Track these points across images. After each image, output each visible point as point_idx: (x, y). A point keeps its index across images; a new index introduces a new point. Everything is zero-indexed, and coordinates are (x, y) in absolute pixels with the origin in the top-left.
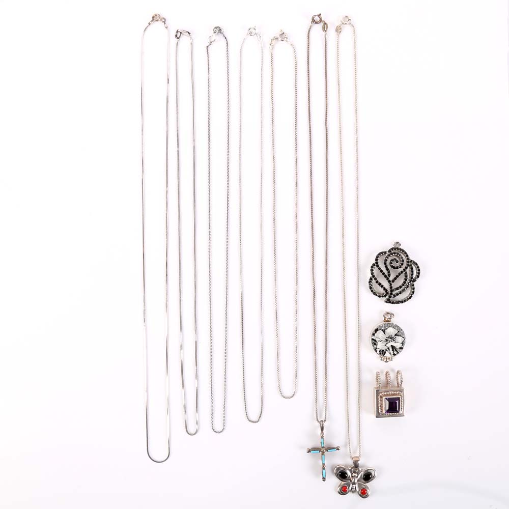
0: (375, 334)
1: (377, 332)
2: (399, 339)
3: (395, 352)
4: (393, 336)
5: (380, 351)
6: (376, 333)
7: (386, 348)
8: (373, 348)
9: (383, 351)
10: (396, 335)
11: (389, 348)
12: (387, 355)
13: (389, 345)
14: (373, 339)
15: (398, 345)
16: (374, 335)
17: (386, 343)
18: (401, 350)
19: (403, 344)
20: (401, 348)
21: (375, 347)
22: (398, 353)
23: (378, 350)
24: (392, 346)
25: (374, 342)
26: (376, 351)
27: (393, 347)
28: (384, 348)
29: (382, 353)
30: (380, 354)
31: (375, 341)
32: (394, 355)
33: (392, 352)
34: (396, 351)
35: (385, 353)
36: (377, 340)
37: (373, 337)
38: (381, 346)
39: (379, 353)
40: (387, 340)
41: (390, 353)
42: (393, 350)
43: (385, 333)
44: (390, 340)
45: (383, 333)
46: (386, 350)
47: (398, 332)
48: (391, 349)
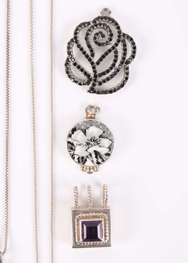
0: (73, 136)
1: (75, 132)
2: (105, 142)
3: (100, 160)
4: (97, 137)
5: (78, 159)
6: (73, 133)
7: (87, 154)
8: (68, 153)
9: (83, 158)
10: (101, 136)
11: (91, 155)
12: (89, 163)
13: (91, 150)
14: (69, 142)
15: (103, 151)
16: (70, 136)
17: (87, 147)
18: (107, 157)
19: (110, 148)
20: (108, 155)
21: (72, 152)
22: (103, 161)
23: (76, 157)
24: (95, 151)
25: (71, 146)
26: (74, 158)
27: (96, 153)
28: (85, 154)
29: (81, 160)
30: (79, 162)
31: (72, 144)
32: (98, 163)
33: (95, 160)
34: (101, 158)
35: (86, 160)
36: (75, 143)
37: (70, 140)
38: (80, 151)
39: (77, 161)
40: (88, 144)
41: (93, 161)
42: (96, 157)
43: (85, 134)
44: (92, 143)
45: (83, 134)
46: (87, 157)
47: (104, 132)
48: (94, 155)
